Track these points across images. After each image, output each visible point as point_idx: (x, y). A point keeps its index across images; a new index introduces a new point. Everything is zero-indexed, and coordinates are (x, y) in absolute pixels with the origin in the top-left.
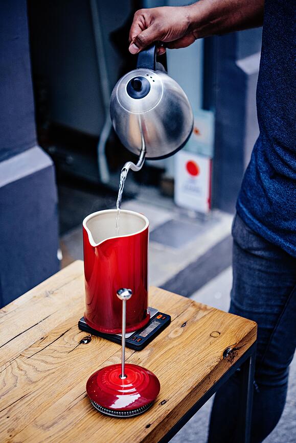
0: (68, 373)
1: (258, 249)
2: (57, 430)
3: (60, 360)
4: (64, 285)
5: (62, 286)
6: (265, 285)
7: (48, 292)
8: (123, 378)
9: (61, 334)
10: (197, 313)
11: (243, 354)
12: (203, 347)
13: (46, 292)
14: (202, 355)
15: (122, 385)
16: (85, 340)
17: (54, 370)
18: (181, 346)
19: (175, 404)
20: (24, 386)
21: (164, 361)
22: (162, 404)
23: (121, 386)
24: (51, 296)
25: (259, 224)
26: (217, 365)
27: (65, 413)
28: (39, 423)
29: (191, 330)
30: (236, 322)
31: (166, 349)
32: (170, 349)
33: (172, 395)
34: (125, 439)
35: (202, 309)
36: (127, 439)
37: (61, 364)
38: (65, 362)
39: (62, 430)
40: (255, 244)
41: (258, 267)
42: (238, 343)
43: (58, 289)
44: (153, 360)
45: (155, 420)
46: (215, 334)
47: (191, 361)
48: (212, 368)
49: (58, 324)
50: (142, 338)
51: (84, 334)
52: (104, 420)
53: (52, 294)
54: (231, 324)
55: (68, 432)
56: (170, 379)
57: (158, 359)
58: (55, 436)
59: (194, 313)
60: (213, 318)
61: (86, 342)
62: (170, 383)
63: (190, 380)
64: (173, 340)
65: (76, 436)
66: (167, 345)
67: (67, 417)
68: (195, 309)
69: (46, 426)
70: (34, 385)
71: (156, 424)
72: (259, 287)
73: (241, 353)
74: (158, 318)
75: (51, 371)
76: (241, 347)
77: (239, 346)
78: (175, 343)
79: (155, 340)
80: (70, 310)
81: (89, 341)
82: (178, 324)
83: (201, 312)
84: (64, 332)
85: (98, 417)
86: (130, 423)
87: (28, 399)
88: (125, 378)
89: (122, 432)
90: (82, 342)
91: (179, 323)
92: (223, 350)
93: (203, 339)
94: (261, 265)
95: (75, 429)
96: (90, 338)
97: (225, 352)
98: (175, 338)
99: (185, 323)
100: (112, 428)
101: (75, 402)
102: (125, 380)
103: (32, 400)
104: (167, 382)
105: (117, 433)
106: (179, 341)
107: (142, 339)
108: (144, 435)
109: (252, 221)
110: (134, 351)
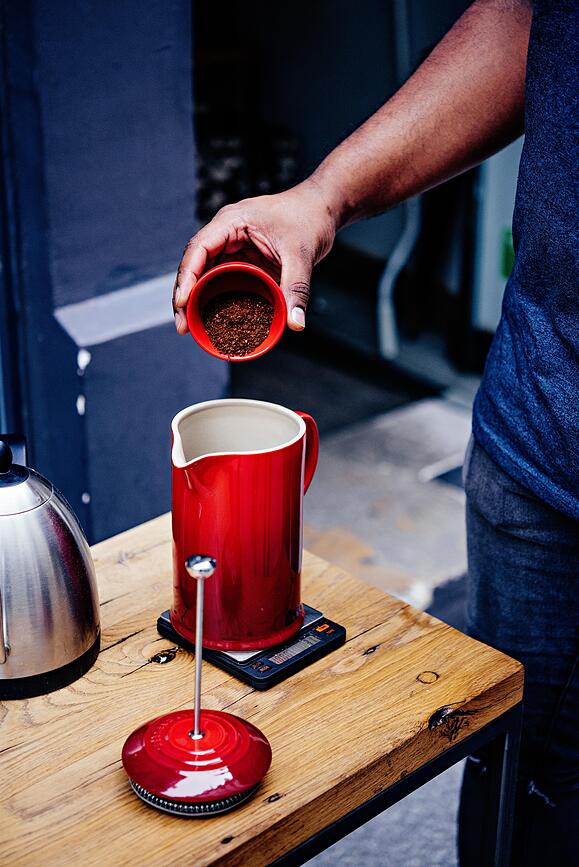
0: (107, 715)
1: (524, 526)
2: (49, 823)
3: (101, 689)
4: (160, 544)
5: (156, 546)
6: (540, 598)
7: (124, 556)
8: (197, 737)
9: (120, 638)
10: (405, 630)
11: (483, 724)
12: (393, 699)
13: (120, 554)
14: (387, 714)
15: (193, 750)
16: (163, 656)
17: (82, 707)
18: (349, 692)
19: (295, 806)
20: (14, 730)
21: (304, 718)
22: (270, 802)
23: (192, 753)
24: (127, 562)
25: (531, 470)
26: (410, 739)
27: (76, 792)
28: (19, 804)
29: (382, 661)
30: (480, 657)
31: (317, 694)
32: (325, 695)
33: (296, 786)
34: (172, 860)
35: (419, 624)
36: (176, 860)
37: (100, 696)
38: (107, 694)
39: (58, 823)
40: (518, 516)
41: (525, 562)
42: (469, 699)
43: (144, 551)
44: (285, 712)
45: (244, 829)
46: (427, 678)
47: (358, 725)
48: (399, 744)
49: (121, 619)
50: (272, 665)
51: (166, 645)
52: (145, 817)
53: (131, 558)
54: (469, 661)
55: (67, 829)
56: (304, 755)
57: (294, 710)
58: (41, 833)
59: (400, 629)
60: (436, 644)
61: (163, 659)
62: (302, 762)
63: (345, 760)
64: (338, 679)
65: (81, 839)
66: (322, 685)
67: (75, 801)
68: (406, 620)
69: (28, 811)
70: (33, 730)
71: (245, 839)
72: (528, 602)
73: (479, 723)
74: (319, 629)
75: (74, 709)
76: (476, 711)
77: (470, 707)
78: (340, 684)
79: (301, 674)
80: (155, 595)
81: (170, 659)
82: (358, 648)
83: (415, 629)
84: (126, 636)
85: (136, 809)
86: (193, 830)
87: (12, 755)
88: (200, 737)
89: (172, 844)
90: (156, 659)
91: (363, 645)
92: (432, 710)
93: (399, 683)
94: (532, 558)
95: (83, 824)
96: (174, 653)
97: (436, 716)
98: (342, 675)
99: (374, 648)
100: (155, 833)
101: (101, 773)
102: (200, 741)
103: (19, 758)
104: (295, 760)
105: (160, 845)
106: (350, 680)
107: (271, 668)
108: (214, 856)
109: (516, 463)
110: (251, 690)
